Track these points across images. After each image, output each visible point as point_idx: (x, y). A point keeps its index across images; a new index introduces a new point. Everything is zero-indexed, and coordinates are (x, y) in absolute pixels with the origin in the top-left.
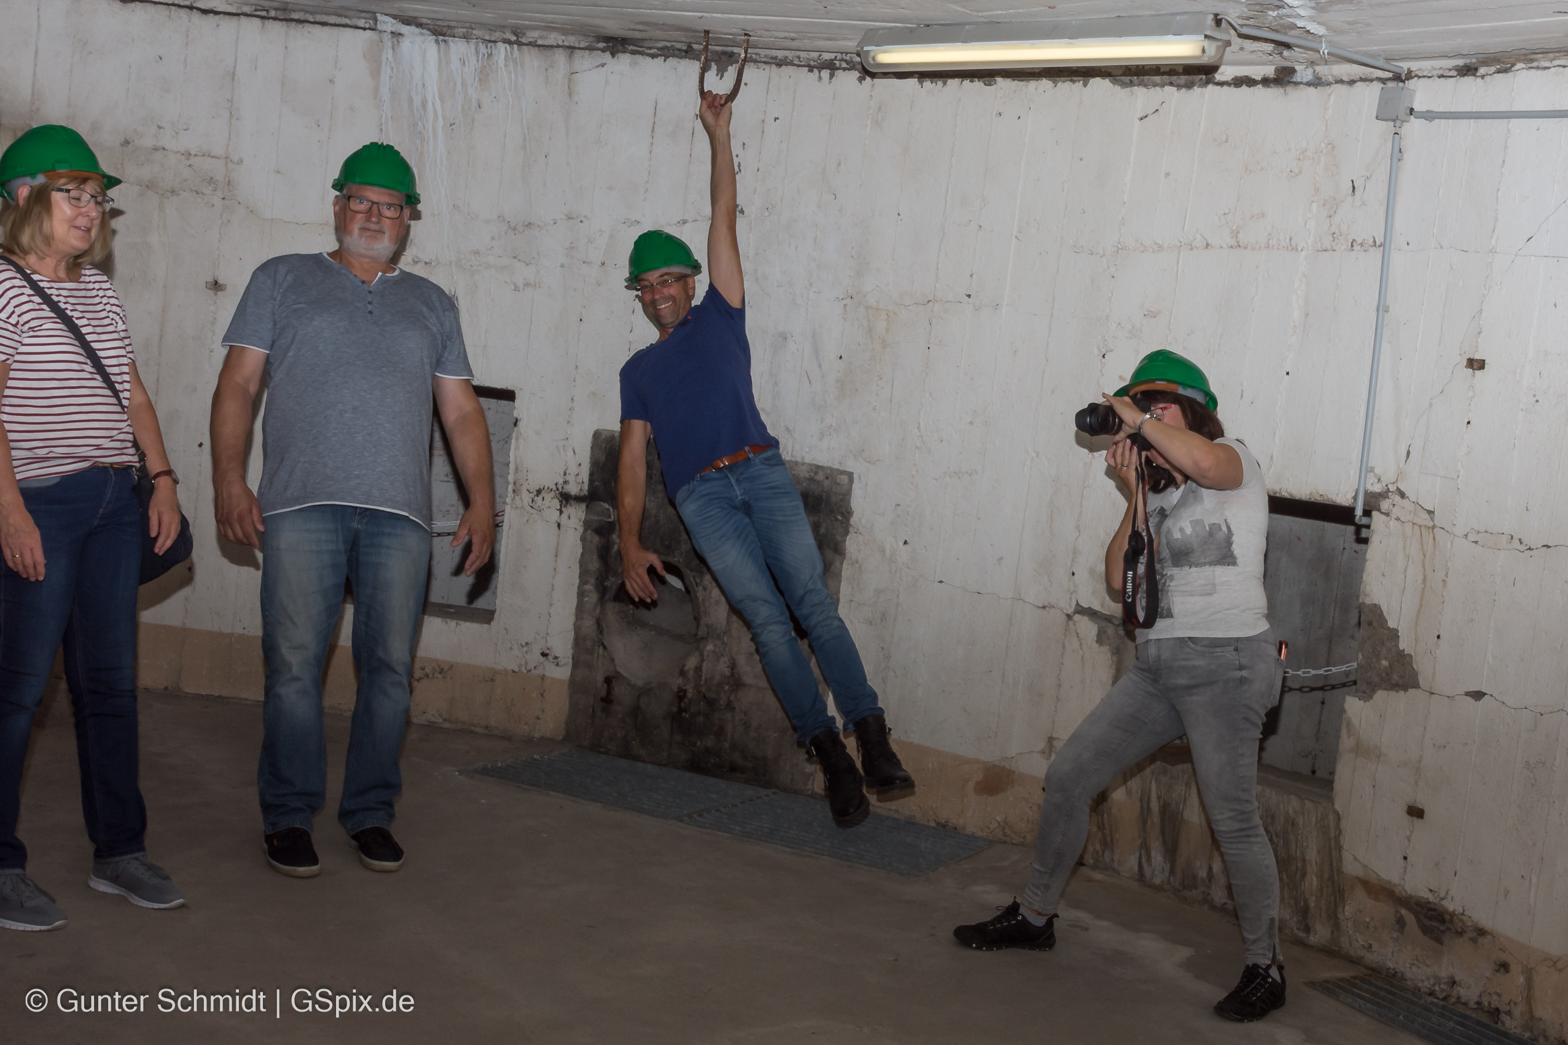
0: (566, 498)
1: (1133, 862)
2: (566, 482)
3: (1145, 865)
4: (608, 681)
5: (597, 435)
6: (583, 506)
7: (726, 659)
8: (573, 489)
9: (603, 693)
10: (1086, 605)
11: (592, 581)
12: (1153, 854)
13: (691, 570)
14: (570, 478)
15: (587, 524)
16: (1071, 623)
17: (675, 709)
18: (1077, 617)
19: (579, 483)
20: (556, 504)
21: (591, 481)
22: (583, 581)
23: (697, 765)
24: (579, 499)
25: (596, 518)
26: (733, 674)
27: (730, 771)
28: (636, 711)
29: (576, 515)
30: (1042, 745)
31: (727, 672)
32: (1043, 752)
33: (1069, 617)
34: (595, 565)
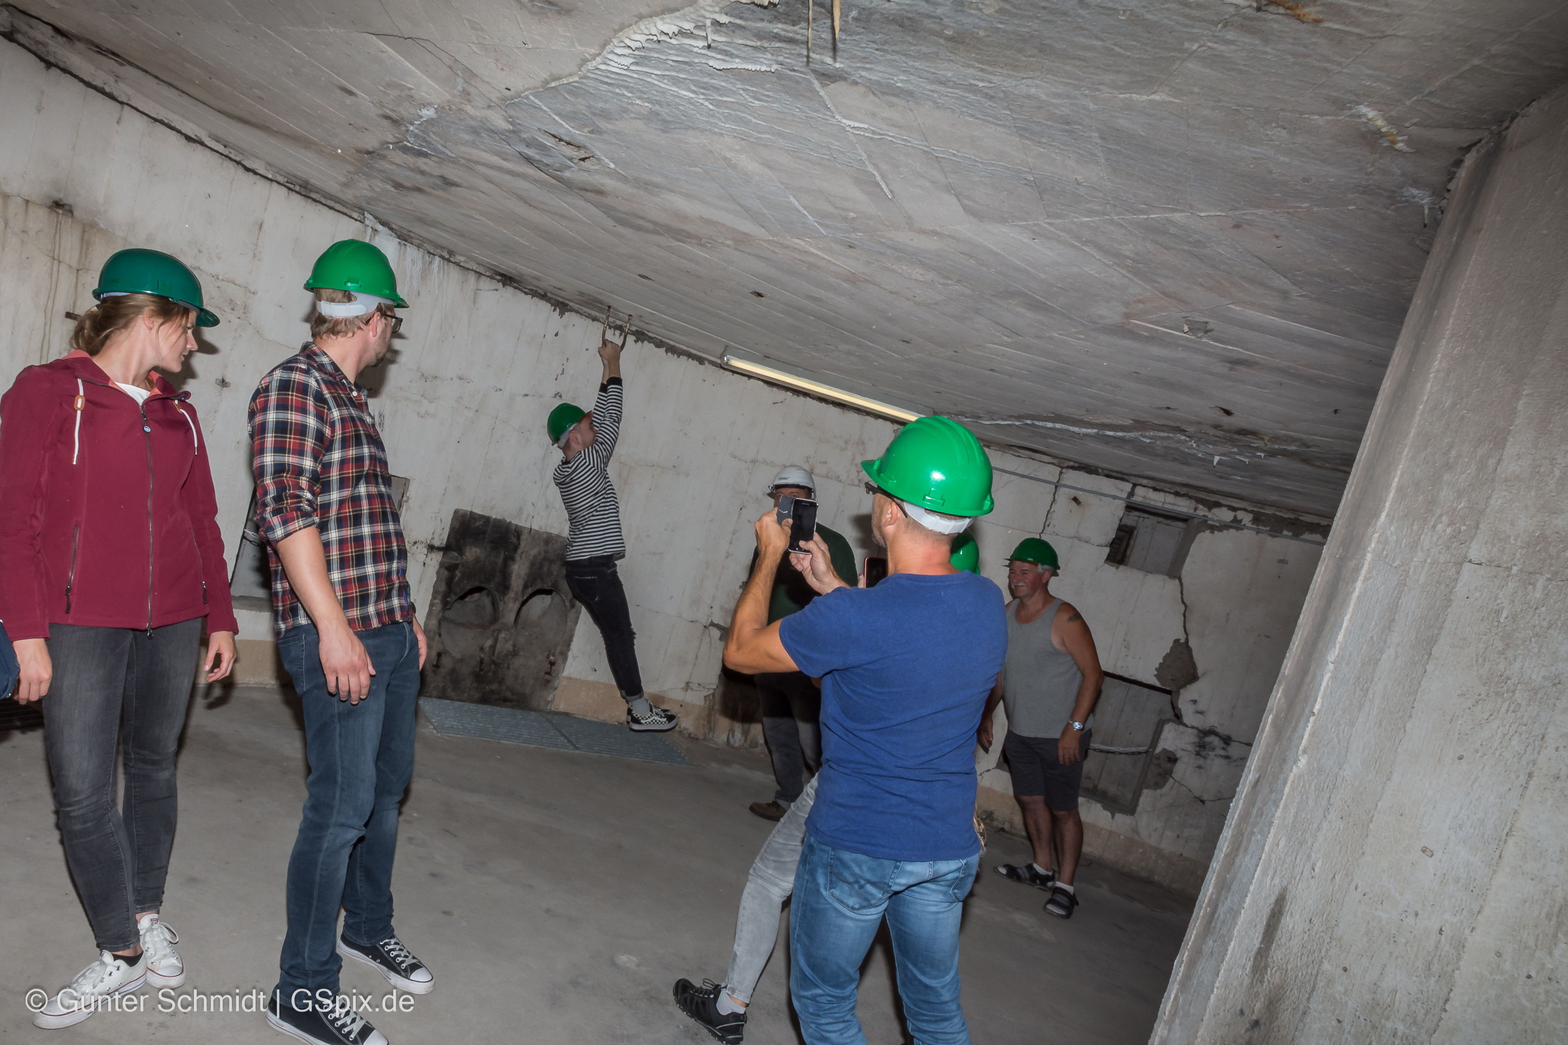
0: (431, 548)
1: (724, 737)
2: (433, 538)
3: (731, 738)
4: (439, 655)
5: (456, 512)
6: (441, 553)
7: (511, 642)
8: (437, 543)
9: (435, 663)
10: (716, 622)
11: (440, 597)
12: (736, 733)
13: (498, 592)
14: (436, 537)
15: (442, 565)
16: (707, 630)
17: (478, 670)
18: (711, 628)
19: (441, 539)
20: (425, 551)
21: (448, 538)
22: (434, 597)
23: (484, 700)
24: (439, 549)
25: (448, 561)
26: (514, 650)
27: (504, 701)
28: (453, 672)
29: (437, 557)
30: (683, 685)
31: (511, 649)
32: (683, 688)
33: (705, 627)
34: (443, 588)
